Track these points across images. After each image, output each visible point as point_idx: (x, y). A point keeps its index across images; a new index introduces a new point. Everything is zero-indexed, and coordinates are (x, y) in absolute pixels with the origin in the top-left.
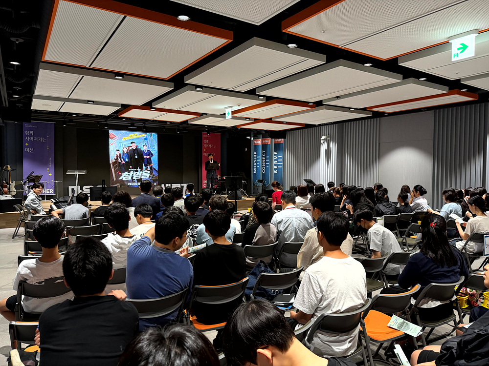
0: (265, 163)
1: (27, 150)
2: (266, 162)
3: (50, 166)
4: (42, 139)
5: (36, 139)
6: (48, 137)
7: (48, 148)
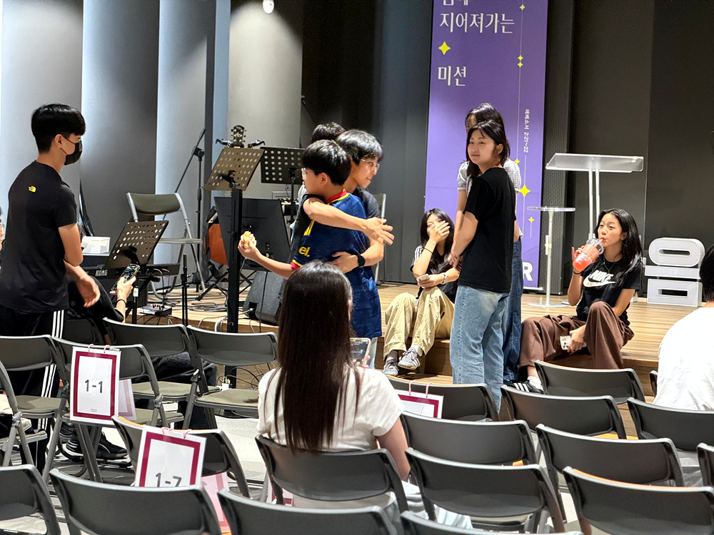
1: (443, 73)
3: (526, 150)
4: (500, 18)
5: (478, 20)
6: (522, 7)
7: (520, 65)
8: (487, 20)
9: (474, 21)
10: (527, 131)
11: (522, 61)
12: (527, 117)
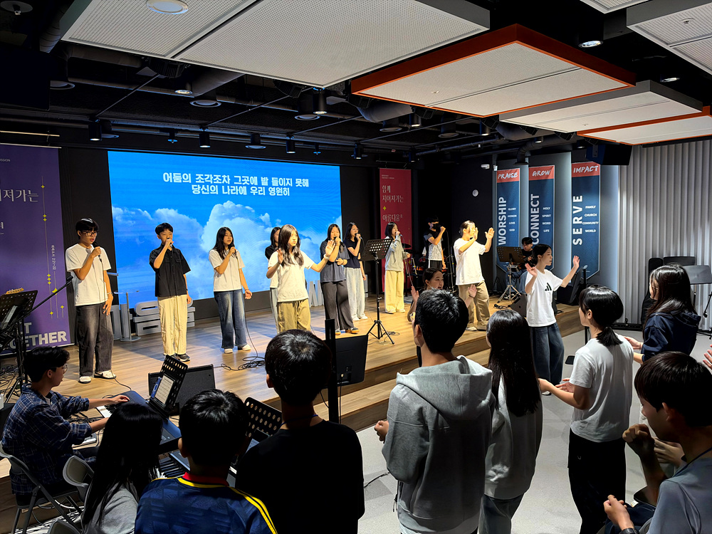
0: (540, 222)
2: (541, 220)
3: (54, 268)
4: (27, 193)
5: (10, 194)
6: (43, 187)
7: (45, 220)
8: (16, 194)
9: (7, 194)
10: (54, 257)
11: (46, 218)
12: (53, 249)
